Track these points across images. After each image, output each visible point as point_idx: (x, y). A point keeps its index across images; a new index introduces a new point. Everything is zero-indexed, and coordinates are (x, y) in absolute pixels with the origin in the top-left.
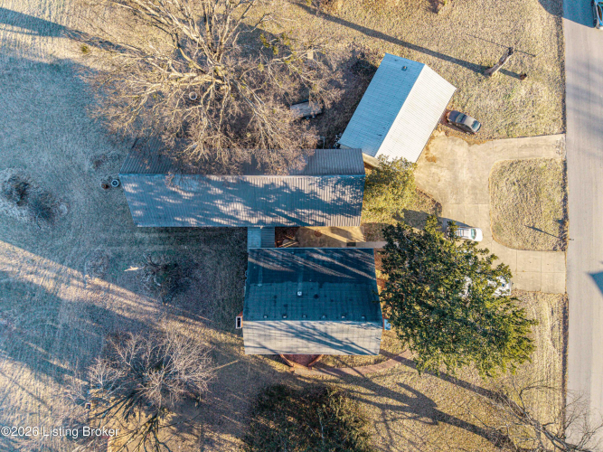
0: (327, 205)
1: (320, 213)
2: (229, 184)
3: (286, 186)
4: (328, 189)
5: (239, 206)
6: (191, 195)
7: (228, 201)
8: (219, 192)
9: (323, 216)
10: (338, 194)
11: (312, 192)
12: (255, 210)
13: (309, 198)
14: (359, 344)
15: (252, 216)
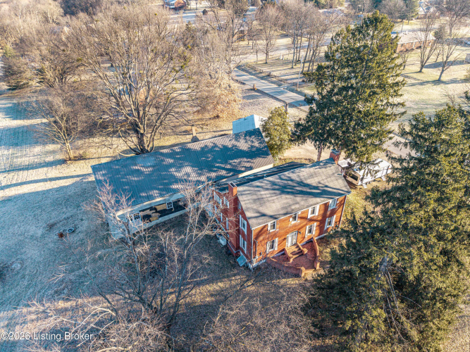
0: (247, 152)
1: (245, 159)
2: (177, 153)
3: (215, 146)
4: (242, 141)
5: (188, 169)
6: (150, 169)
7: (180, 167)
8: (171, 161)
9: (248, 162)
10: (250, 143)
11: (234, 146)
12: (201, 169)
13: (233, 150)
14: (331, 186)
15: (200, 175)
